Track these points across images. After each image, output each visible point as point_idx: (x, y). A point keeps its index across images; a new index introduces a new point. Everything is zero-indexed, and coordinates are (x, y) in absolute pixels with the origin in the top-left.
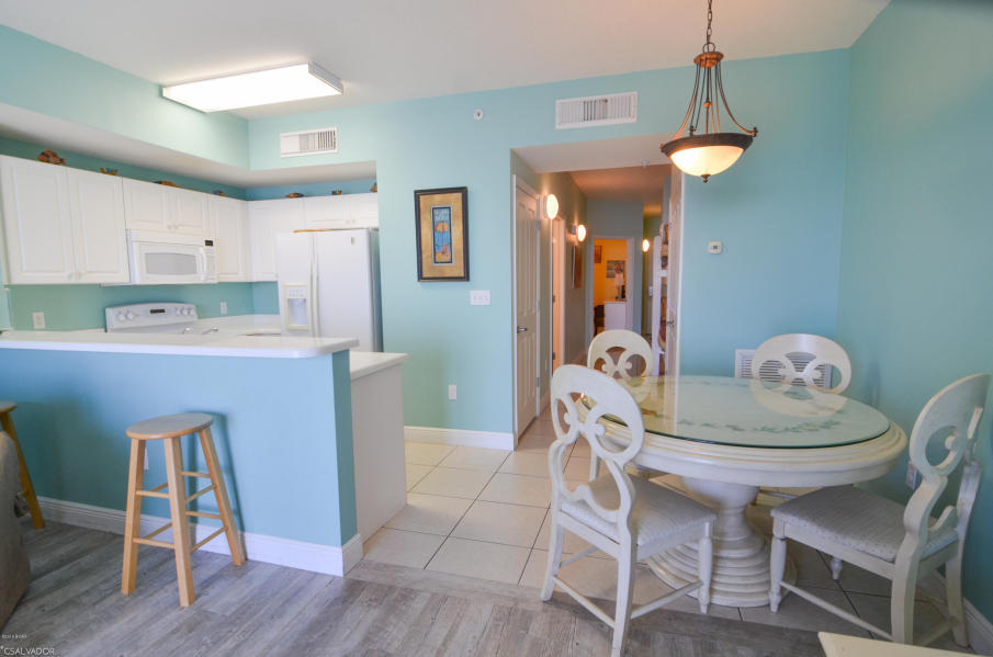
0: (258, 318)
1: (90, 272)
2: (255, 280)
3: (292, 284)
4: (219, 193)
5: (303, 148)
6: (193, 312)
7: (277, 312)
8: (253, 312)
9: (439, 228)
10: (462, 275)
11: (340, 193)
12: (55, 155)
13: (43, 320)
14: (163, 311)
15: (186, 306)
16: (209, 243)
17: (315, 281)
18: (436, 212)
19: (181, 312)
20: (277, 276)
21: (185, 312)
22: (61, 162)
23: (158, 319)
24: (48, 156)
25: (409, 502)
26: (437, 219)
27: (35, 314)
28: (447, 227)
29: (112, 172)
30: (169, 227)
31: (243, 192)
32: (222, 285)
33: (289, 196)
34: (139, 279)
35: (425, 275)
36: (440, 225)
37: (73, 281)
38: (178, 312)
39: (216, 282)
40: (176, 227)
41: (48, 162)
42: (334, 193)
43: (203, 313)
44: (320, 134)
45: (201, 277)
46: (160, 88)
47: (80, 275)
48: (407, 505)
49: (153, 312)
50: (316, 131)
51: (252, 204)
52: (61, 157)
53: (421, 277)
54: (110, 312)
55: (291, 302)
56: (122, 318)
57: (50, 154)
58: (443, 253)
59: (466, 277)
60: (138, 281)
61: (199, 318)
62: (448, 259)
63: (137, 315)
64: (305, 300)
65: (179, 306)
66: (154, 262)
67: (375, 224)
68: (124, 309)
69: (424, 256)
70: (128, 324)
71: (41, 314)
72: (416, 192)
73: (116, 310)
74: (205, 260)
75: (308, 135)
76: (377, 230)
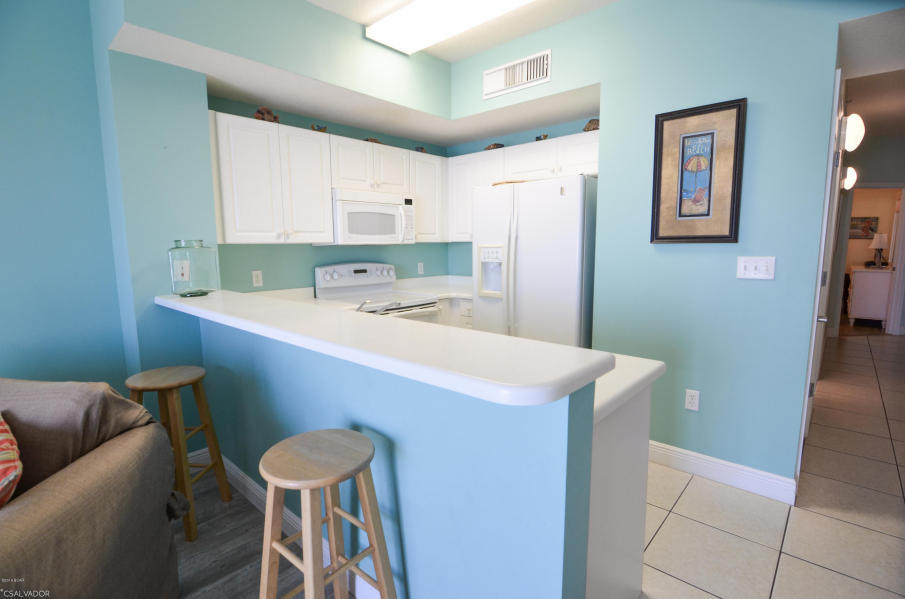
0: (452, 279)
1: (297, 232)
2: (450, 240)
3: (487, 245)
4: (420, 149)
5: (510, 82)
6: (392, 273)
7: (469, 274)
8: (448, 274)
9: (691, 166)
10: (726, 232)
11: (546, 137)
12: (269, 113)
13: (261, 278)
14: (365, 271)
15: (387, 266)
16: (408, 202)
17: (514, 241)
18: (688, 143)
19: (382, 272)
20: (472, 236)
21: (385, 273)
22: (275, 120)
23: (361, 279)
24: (262, 114)
25: (644, 590)
26: (689, 152)
27: (254, 273)
28: (704, 163)
29: (322, 129)
30: (372, 186)
31: (443, 148)
32: (419, 245)
33: (488, 148)
34: (344, 238)
35: (662, 233)
36: (695, 161)
37: (282, 241)
38: (379, 273)
39: (413, 242)
40: (378, 185)
41: (263, 119)
42: (538, 139)
43: (401, 274)
44: (529, 63)
45: (398, 238)
46: (364, 27)
47: (288, 236)
48: (642, 592)
49: (356, 272)
50: (525, 59)
51: (450, 158)
52: (275, 114)
53: (655, 237)
54: (319, 272)
55: (484, 265)
56: (328, 277)
57: (263, 110)
58: (696, 201)
59: (733, 237)
60: (340, 241)
61: (398, 278)
62: (703, 209)
63: (341, 276)
64: (500, 264)
65: (380, 266)
66: (356, 221)
67: (592, 170)
68: (330, 269)
69: (663, 207)
70: (333, 284)
71: (259, 273)
72: (657, 117)
73: (324, 269)
74: (403, 218)
75: (514, 67)
76: (596, 177)
